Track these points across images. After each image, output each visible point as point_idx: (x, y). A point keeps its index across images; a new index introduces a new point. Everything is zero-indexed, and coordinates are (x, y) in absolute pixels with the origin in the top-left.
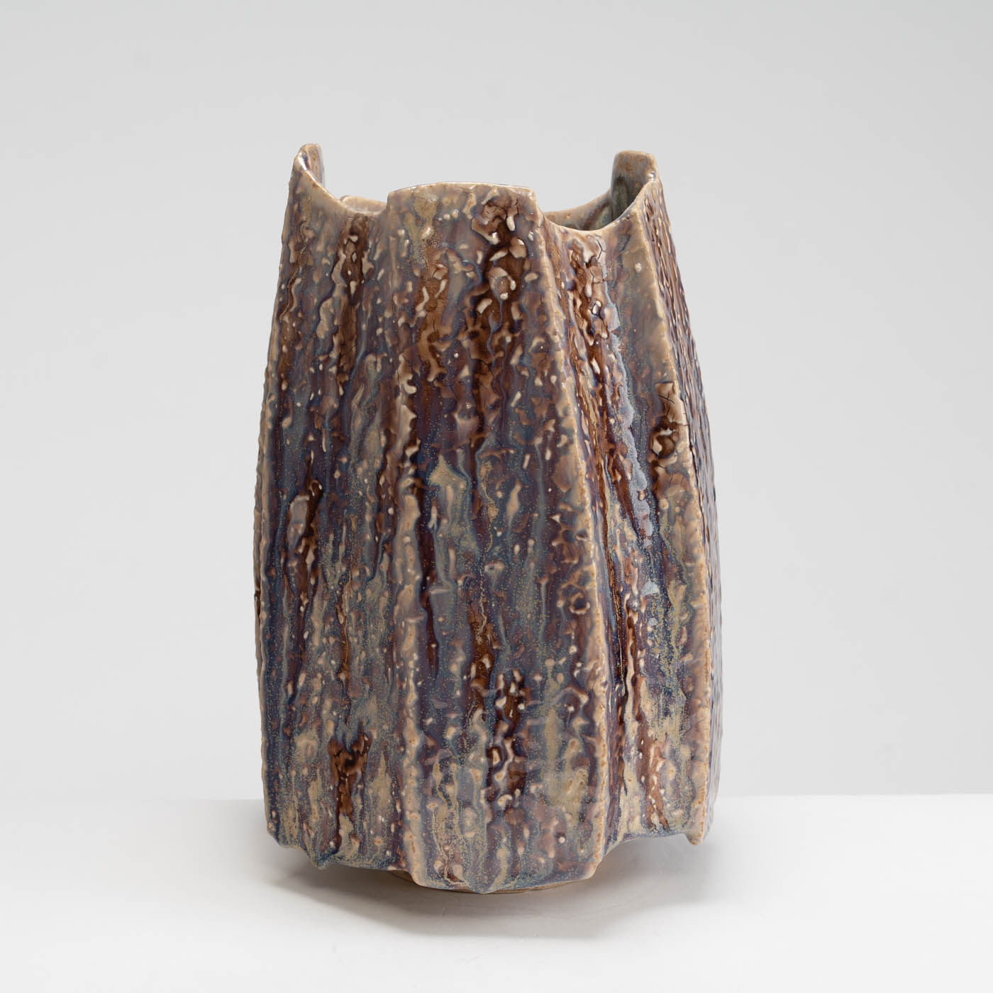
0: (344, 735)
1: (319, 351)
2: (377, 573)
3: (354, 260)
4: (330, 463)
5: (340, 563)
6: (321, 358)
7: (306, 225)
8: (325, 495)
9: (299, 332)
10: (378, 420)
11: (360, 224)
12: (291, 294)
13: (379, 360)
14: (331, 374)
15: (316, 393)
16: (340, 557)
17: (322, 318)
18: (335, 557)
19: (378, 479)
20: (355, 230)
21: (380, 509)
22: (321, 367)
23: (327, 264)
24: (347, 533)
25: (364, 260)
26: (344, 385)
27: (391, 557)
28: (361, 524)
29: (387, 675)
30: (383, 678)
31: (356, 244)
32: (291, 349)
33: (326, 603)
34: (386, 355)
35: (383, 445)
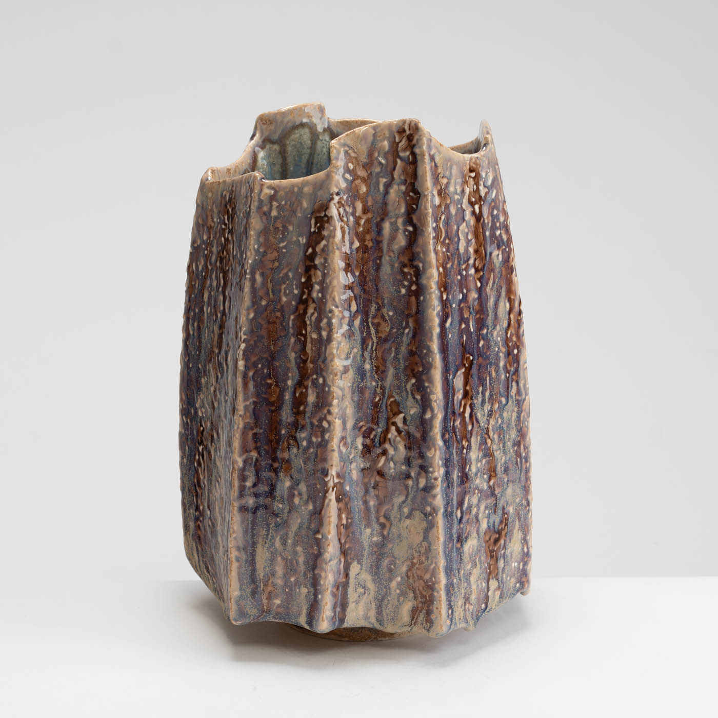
0: (494, 522)
1: (462, 262)
2: (509, 398)
3: (475, 190)
4: (476, 338)
5: (487, 404)
6: (464, 267)
7: (441, 175)
8: (475, 362)
9: (449, 254)
10: (503, 293)
11: (474, 163)
12: (440, 228)
13: (500, 252)
14: (471, 275)
15: (462, 292)
16: (487, 400)
17: (461, 238)
18: (483, 402)
19: (507, 334)
20: (472, 169)
21: (509, 353)
22: (464, 273)
23: (458, 199)
24: (490, 381)
25: (481, 188)
26: (480, 279)
27: (517, 383)
28: (498, 371)
29: (517, 465)
30: (515, 467)
31: (474, 178)
32: (445, 268)
33: (479, 437)
34: (504, 247)
35: (508, 309)
